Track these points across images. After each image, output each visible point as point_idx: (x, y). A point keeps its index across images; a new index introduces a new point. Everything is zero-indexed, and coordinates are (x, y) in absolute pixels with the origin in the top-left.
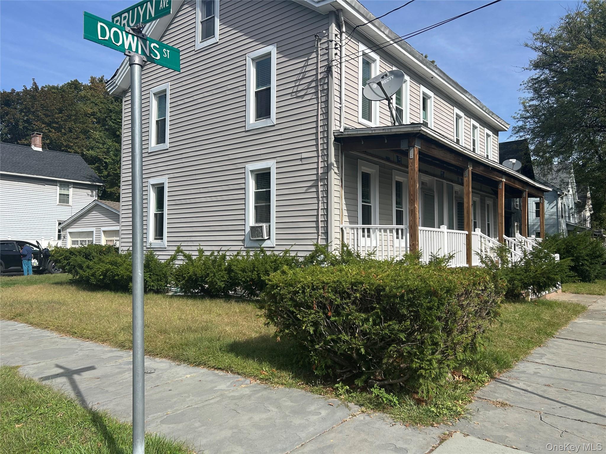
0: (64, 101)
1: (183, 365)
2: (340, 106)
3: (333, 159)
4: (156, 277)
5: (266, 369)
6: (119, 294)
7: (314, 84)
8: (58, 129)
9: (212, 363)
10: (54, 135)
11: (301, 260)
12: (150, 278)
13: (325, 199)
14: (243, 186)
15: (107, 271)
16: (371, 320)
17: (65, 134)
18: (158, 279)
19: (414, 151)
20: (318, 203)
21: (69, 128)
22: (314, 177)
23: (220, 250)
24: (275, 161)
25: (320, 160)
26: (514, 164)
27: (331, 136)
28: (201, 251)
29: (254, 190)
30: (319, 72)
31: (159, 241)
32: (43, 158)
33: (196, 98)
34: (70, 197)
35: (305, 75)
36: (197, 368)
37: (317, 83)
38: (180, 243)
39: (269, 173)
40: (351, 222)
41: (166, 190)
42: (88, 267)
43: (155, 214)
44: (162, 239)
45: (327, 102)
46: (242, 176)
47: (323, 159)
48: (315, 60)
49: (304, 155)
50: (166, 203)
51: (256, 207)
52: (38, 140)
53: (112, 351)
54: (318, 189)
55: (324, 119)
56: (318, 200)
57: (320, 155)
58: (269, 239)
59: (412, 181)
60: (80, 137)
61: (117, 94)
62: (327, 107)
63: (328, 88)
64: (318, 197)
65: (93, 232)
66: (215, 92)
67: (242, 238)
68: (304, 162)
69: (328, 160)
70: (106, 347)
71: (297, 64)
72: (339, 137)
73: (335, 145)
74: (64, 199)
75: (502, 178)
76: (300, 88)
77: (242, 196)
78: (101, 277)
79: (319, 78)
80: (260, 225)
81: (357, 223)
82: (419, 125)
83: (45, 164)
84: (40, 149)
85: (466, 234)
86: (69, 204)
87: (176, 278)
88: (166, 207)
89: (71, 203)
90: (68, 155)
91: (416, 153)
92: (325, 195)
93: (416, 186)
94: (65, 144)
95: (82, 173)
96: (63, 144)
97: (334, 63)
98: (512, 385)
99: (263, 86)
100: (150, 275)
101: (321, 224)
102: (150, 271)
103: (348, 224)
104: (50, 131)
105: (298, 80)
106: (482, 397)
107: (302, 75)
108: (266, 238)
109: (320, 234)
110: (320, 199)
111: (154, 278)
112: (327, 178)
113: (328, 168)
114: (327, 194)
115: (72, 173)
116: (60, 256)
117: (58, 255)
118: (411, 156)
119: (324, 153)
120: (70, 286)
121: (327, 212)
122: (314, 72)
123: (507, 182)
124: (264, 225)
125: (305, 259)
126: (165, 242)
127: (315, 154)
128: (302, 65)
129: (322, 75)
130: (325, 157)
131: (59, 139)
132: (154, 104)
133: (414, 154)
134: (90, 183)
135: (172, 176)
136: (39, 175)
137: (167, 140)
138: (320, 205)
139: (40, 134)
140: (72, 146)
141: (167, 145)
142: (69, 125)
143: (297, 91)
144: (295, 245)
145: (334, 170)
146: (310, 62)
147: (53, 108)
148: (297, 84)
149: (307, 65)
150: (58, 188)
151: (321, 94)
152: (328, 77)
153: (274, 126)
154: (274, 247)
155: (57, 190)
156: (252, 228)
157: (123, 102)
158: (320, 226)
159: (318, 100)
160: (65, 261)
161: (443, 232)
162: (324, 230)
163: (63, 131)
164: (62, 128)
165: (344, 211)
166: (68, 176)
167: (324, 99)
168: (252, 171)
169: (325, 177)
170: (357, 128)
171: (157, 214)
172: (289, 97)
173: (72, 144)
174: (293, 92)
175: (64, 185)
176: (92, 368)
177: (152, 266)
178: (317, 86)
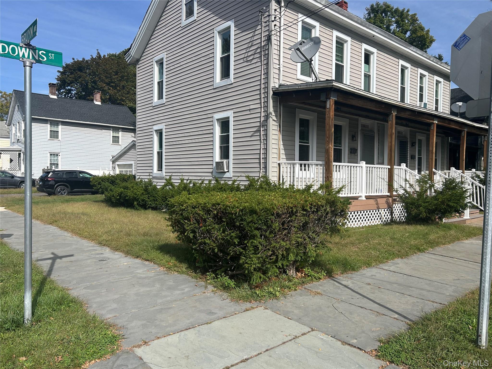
0: (119, 66)
1: (129, 257)
2: (279, 67)
3: (271, 109)
4: (153, 198)
5: (173, 261)
6: (129, 210)
7: (259, 50)
8: (115, 87)
9: (145, 256)
10: (112, 92)
11: (243, 187)
12: (149, 199)
13: (265, 141)
14: (211, 131)
15: (121, 193)
16: (221, 230)
17: (120, 91)
18: (154, 199)
19: (330, 102)
20: (261, 144)
21: (123, 86)
22: (258, 124)
23: (188, 179)
24: (232, 111)
25: (262, 110)
26: (460, 106)
27: (270, 91)
28: (182, 180)
29: (220, 134)
30: (263, 40)
31: (160, 172)
32: (102, 110)
33: (182, 64)
34: (120, 138)
35: (253, 43)
36: (135, 259)
37: (261, 49)
38: (172, 173)
39: (228, 122)
40: (287, 159)
41: (164, 134)
42: (111, 190)
43: (158, 152)
44: (162, 170)
45: (267, 64)
46: (211, 123)
47: (264, 110)
48: (259, 31)
49: (252, 107)
50: (164, 144)
51: (221, 147)
52: (98, 96)
53: (93, 246)
54: (260, 133)
55: (265, 78)
56: (261, 142)
57: (262, 106)
58: (228, 171)
59: (328, 126)
60: (130, 93)
61: (133, 63)
62: (267, 68)
63: (268, 53)
64: (260, 140)
65: (132, 164)
66: (194, 59)
67: (211, 170)
68: (252, 112)
69: (267, 111)
70: (92, 244)
71: (247, 35)
72: (276, 91)
73: (273, 98)
74: (116, 140)
75: (434, 121)
76: (250, 54)
77: (211, 139)
78: (118, 197)
79: (263, 45)
80: (222, 161)
81: (294, 160)
82: (331, 81)
83: (102, 114)
84: (99, 103)
85: (389, 169)
86: (119, 144)
87: (162, 199)
88: (164, 147)
89: (120, 143)
90: (119, 107)
91: (332, 103)
92: (265, 138)
93: (331, 130)
94: (119, 98)
95: (128, 120)
96: (118, 98)
97: (273, 33)
98: (341, 282)
99: (226, 53)
100: (149, 196)
101: (262, 161)
102: (148, 194)
103: (285, 161)
104: (110, 89)
105: (248, 47)
106: (308, 288)
107: (251, 43)
108: (226, 170)
109: (262, 168)
110: (262, 141)
111: (151, 198)
112: (267, 125)
113: (267, 117)
114: (267, 137)
115: (121, 121)
116: (95, 182)
117: (95, 181)
118: (328, 106)
119: (265, 105)
120: (102, 204)
121: (266, 151)
122: (259, 41)
123: (439, 123)
124: (225, 161)
125: (245, 187)
126: (164, 173)
127: (258, 106)
128: (251, 35)
129: (265, 43)
130: (266, 108)
131: (115, 95)
132: (156, 69)
133: (330, 104)
134: (133, 128)
135: (167, 124)
136: (98, 122)
137: (164, 97)
138: (262, 146)
139: (99, 92)
140: (125, 100)
141: (164, 100)
142: (123, 83)
143: (247, 56)
144: (241, 176)
145: (272, 118)
146: (257, 33)
147: (111, 71)
148: (248, 51)
149: (255, 35)
150: (111, 132)
151: (264, 58)
152: (268, 44)
153: (232, 84)
154: (231, 178)
155: (110, 134)
156: (217, 163)
157: (137, 68)
158: (262, 162)
159: (261, 63)
160: (99, 186)
161: (362, 167)
162: (264, 165)
163: (118, 88)
164: (118, 86)
165: (281, 150)
166: (118, 123)
167: (265, 62)
168: (218, 120)
169: (265, 124)
170: (296, 84)
171: (159, 152)
172: (242, 61)
173: (124, 98)
174: (244, 58)
175: (116, 129)
176: (72, 255)
177: (149, 190)
178: (261, 52)
